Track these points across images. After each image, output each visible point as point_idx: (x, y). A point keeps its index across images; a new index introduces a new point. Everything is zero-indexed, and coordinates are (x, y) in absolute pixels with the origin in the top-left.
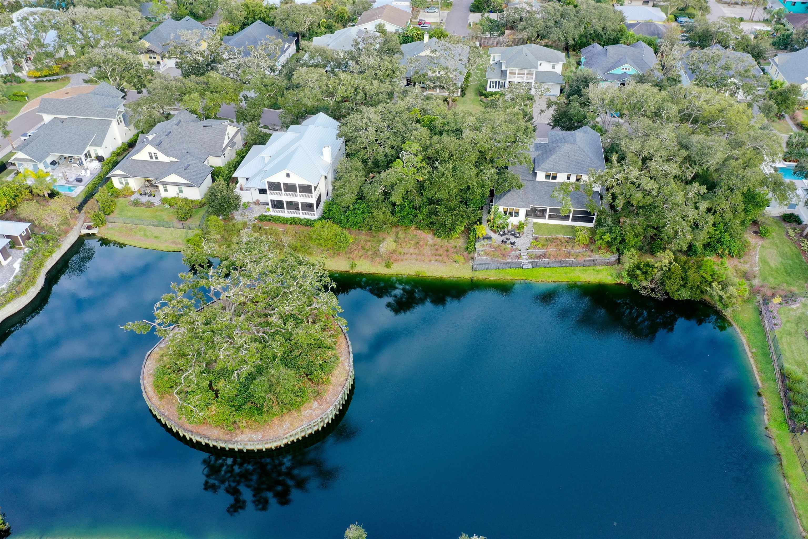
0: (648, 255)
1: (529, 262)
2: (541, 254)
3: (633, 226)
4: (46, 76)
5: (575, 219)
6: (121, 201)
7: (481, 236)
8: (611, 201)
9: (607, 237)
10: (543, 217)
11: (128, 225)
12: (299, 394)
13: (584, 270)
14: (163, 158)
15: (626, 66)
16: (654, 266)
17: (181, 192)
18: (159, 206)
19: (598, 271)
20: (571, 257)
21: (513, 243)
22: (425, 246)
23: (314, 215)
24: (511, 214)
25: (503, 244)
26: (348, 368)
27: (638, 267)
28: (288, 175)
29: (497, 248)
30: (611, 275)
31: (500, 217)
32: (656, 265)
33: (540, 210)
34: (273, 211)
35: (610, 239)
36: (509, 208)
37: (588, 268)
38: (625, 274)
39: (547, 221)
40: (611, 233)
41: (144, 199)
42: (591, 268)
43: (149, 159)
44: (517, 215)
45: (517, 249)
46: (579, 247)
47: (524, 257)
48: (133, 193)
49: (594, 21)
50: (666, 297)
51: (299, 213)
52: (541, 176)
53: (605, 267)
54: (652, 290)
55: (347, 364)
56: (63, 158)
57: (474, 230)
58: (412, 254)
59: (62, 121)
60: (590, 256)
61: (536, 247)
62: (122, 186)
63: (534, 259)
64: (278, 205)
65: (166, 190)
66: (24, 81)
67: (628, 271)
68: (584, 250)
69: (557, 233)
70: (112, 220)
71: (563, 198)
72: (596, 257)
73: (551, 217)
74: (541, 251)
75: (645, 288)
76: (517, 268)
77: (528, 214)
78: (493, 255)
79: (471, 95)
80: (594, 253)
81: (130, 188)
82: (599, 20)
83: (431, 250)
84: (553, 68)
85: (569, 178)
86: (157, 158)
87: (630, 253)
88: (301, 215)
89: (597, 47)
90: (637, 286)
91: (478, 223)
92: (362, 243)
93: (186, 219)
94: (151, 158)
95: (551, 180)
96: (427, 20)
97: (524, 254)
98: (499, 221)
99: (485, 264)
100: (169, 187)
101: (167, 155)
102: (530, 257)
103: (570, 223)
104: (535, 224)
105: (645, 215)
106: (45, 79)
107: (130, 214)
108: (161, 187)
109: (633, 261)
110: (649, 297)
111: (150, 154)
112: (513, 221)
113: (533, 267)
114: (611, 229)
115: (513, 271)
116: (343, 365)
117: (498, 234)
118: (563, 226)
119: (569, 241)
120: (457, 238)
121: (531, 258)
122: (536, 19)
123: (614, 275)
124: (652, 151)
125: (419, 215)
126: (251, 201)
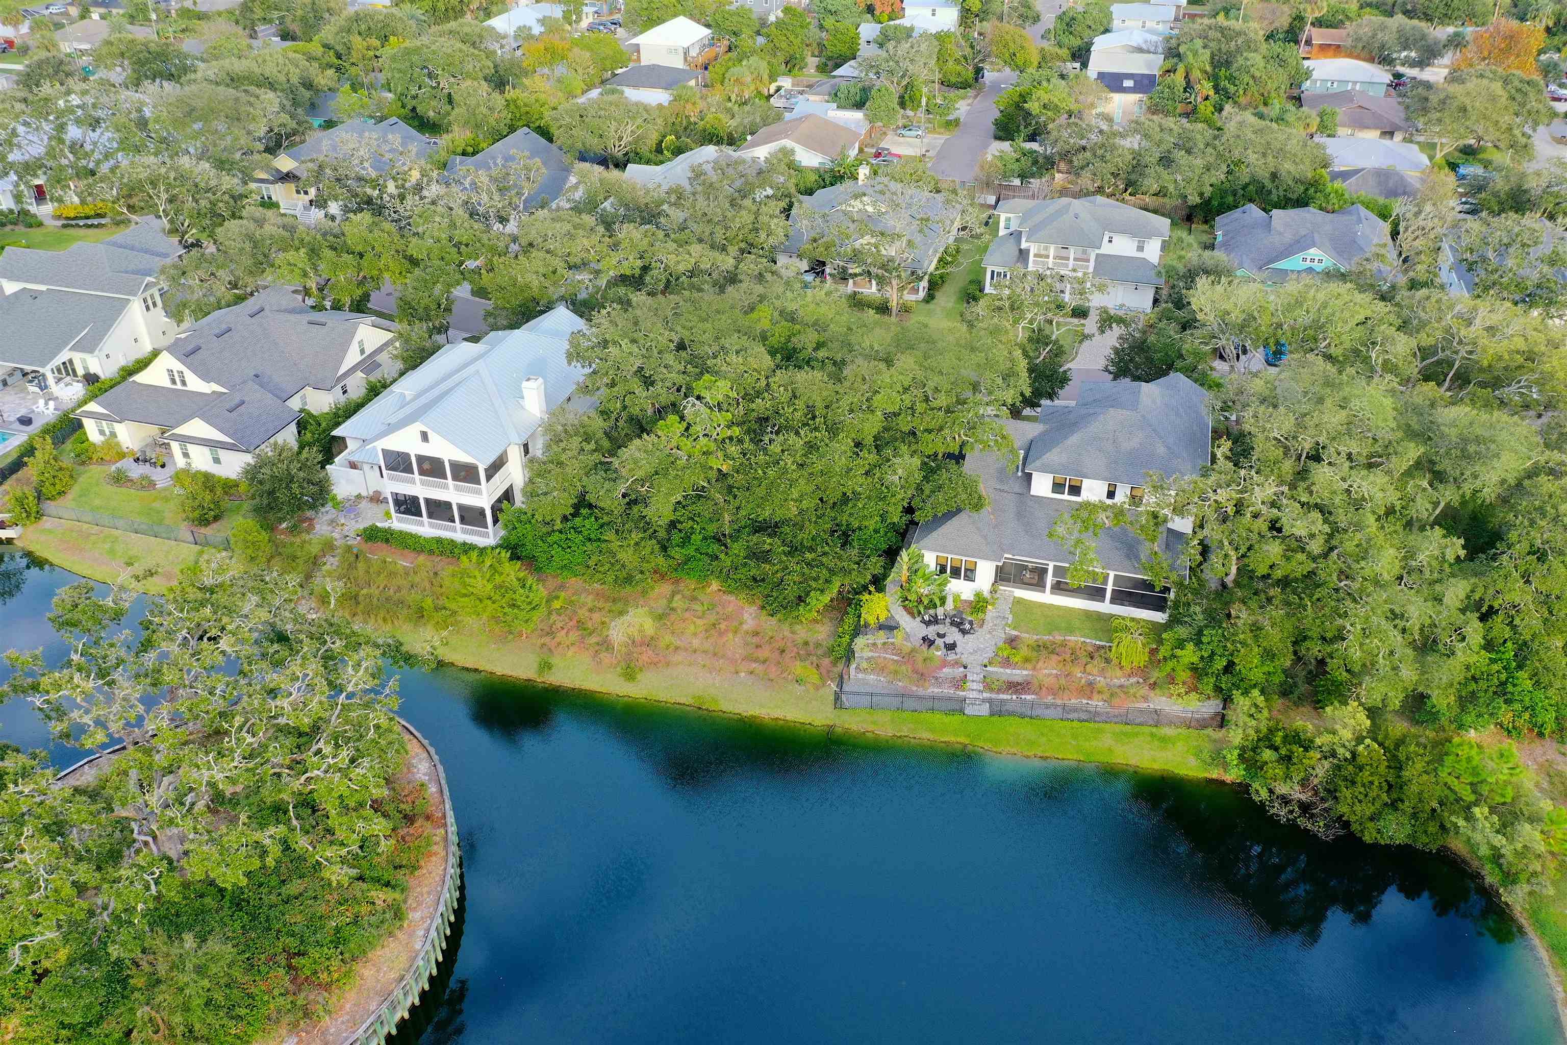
0: (1306, 709)
1: (984, 701)
2: (1020, 680)
3: (1256, 629)
4: (87, 218)
5: (1120, 597)
6: (94, 471)
7: (872, 620)
8: (1199, 558)
9: (1189, 655)
10: (1039, 584)
11: (86, 526)
12: (243, 1012)
13: (1125, 734)
14: (195, 384)
15: (1313, 252)
16: (1312, 741)
17: (217, 460)
18: (165, 489)
19: (1164, 740)
20: (1096, 696)
21: (951, 647)
22: (730, 635)
23: (486, 535)
24: (956, 573)
25: (924, 648)
26: (418, 946)
27: (1267, 740)
28: (425, 437)
29: (908, 657)
30: (1198, 753)
31: (927, 578)
32: (1318, 741)
33: (1034, 570)
34: (400, 520)
35: (1195, 659)
36: (951, 558)
37: (1137, 729)
38: (1232, 757)
39: (1047, 597)
40: (1198, 643)
41: (136, 471)
42: (1146, 729)
43: (167, 383)
44: (970, 574)
45: (957, 663)
46: (1119, 673)
47: (975, 686)
48: (122, 455)
49: (1252, 157)
50: (1341, 832)
51: (454, 530)
52: (1042, 485)
53: (1183, 731)
54: (1305, 808)
55: (421, 933)
56: (18, 374)
57: (859, 604)
58: (695, 651)
59: (35, 295)
60: (1145, 699)
61: (1007, 663)
62: (102, 438)
63: (999, 691)
64: (408, 505)
65: (186, 455)
66: (40, 225)
67: (1243, 749)
68: (1133, 680)
69: (1070, 630)
70: (54, 513)
71: (1078, 542)
72: (1162, 702)
73: (1058, 588)
74: (1018, 674)
75: (1285, 800)
76: (952, 712)
77: (1002, 575)
78: (896, 672)
79: (946, 299)
80: (1158, 691)
81: (118, 444)
82: (1264, 155)
83: (746, 644)
84: (1140, 248)
85: (1111, 495)
86: (184, 383)
87: (1248, 702)
88: (458, 533)
89: (1253, 211)
90: (1264, 794)
91: (872, 588)
92: (583, 613)
93: (204, 521)
94: (174, 382)
95: (1066, 497)
96: (894, 150)
97: (975, 677)
98: (923, 589)
99: (867, 694)
100: (192, 449)
101: (205, 376)
102: (988, 687)
103: (1106, 607)
104: (1019, 601)
105: (1288, 603)
106: (81, 223)
107: (97, 502)
108: (175, 446)
109: (1254, 723)
110: (1292, 826)
111: (170, 372)
112: (961, 589)
113: (992, 714)
114: (1200, 633)
115: (938, 718)
116: (411, 935)
117: (919, 619)
118: (1088, 614)
119: (1096, 655)
120: (815, 621)
121: (991, 690)
122: (1114, 147)
123: (1206, 755)
124: (1322, 440)
125: (722, 556)
126: (364, 494)
